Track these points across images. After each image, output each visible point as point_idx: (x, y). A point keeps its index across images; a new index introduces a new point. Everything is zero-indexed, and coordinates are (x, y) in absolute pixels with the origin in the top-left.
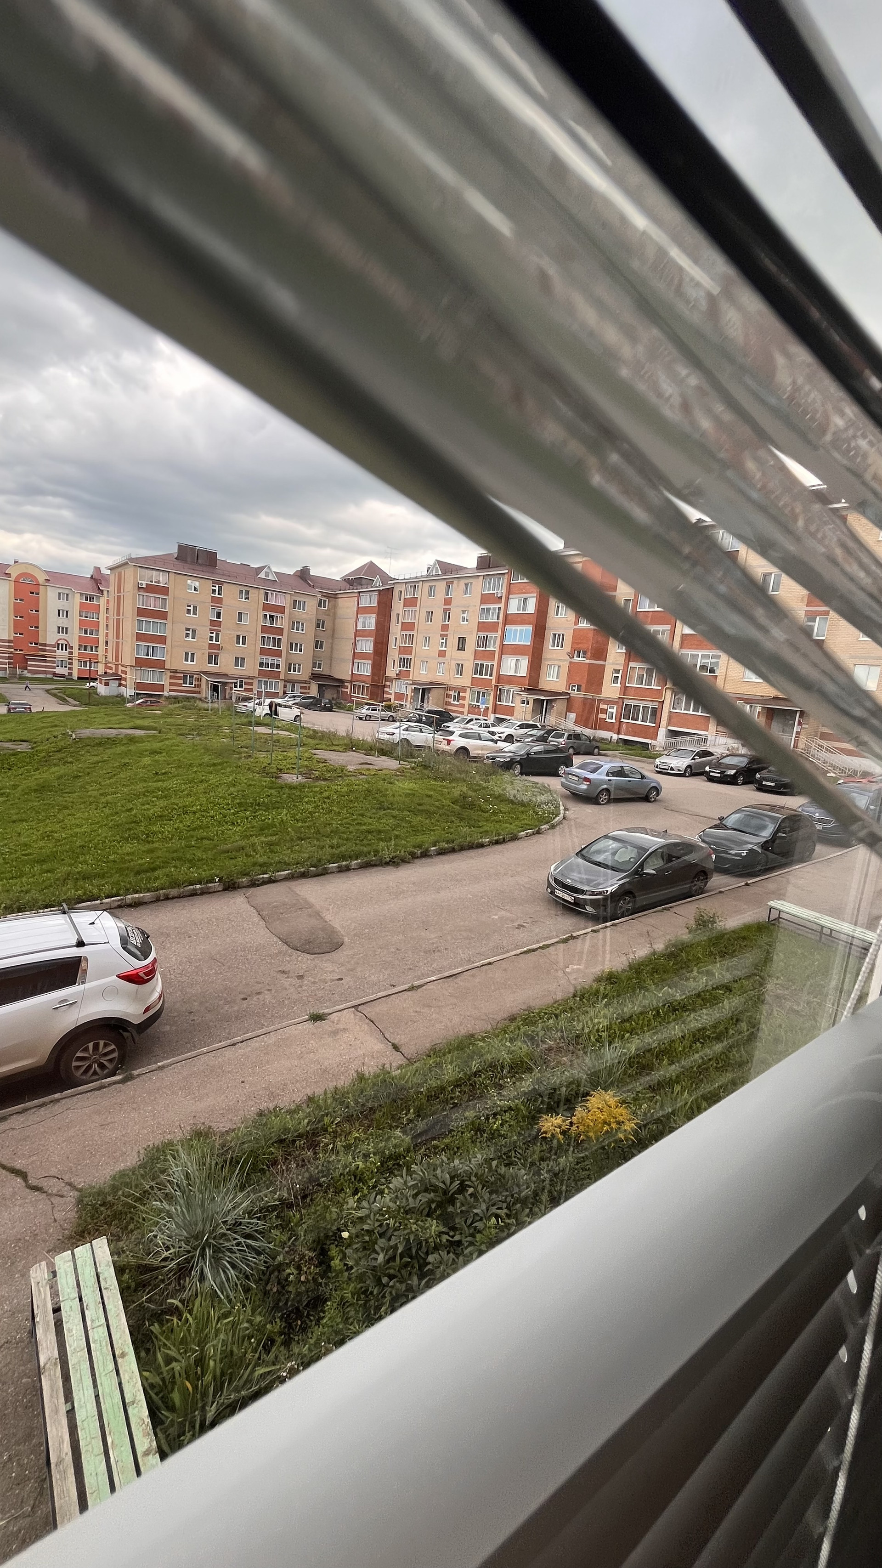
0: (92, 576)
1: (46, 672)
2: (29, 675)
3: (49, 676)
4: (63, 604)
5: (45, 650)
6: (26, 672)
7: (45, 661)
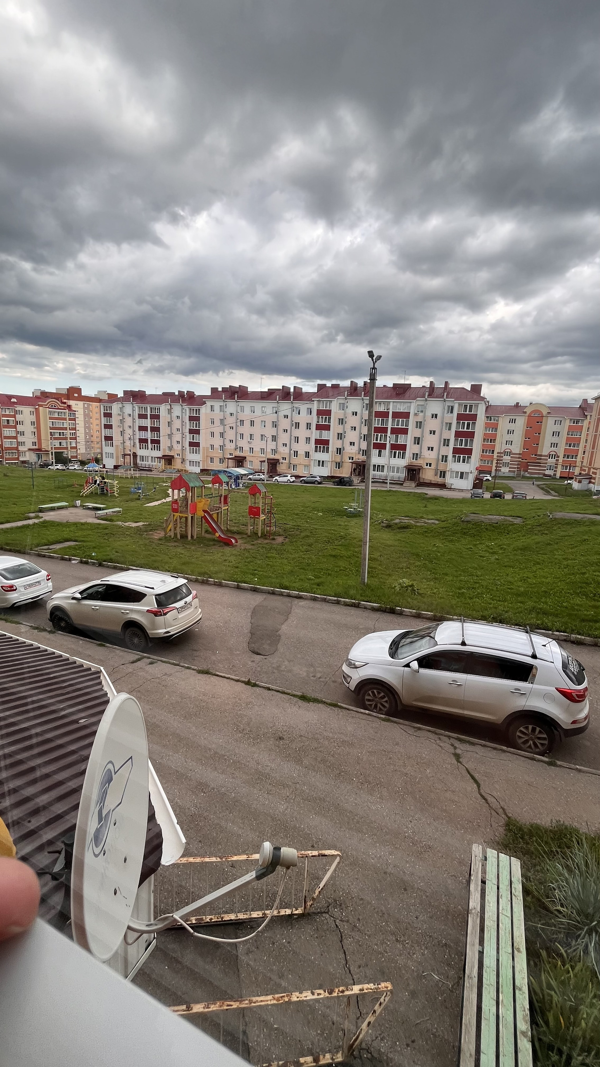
0: (580, 406)
1: (539, 474)
2: (528, 475)
3: (541, 476)
4: (557, 428)
5: (540, 459)
6: (527, 473)
7: (540, 466)
